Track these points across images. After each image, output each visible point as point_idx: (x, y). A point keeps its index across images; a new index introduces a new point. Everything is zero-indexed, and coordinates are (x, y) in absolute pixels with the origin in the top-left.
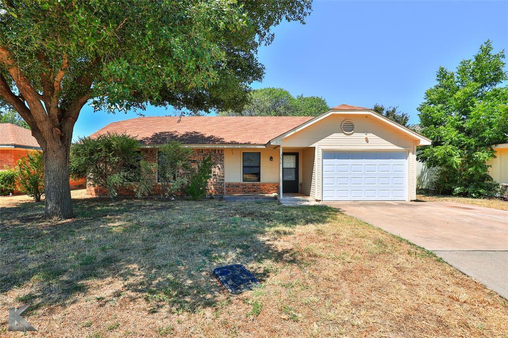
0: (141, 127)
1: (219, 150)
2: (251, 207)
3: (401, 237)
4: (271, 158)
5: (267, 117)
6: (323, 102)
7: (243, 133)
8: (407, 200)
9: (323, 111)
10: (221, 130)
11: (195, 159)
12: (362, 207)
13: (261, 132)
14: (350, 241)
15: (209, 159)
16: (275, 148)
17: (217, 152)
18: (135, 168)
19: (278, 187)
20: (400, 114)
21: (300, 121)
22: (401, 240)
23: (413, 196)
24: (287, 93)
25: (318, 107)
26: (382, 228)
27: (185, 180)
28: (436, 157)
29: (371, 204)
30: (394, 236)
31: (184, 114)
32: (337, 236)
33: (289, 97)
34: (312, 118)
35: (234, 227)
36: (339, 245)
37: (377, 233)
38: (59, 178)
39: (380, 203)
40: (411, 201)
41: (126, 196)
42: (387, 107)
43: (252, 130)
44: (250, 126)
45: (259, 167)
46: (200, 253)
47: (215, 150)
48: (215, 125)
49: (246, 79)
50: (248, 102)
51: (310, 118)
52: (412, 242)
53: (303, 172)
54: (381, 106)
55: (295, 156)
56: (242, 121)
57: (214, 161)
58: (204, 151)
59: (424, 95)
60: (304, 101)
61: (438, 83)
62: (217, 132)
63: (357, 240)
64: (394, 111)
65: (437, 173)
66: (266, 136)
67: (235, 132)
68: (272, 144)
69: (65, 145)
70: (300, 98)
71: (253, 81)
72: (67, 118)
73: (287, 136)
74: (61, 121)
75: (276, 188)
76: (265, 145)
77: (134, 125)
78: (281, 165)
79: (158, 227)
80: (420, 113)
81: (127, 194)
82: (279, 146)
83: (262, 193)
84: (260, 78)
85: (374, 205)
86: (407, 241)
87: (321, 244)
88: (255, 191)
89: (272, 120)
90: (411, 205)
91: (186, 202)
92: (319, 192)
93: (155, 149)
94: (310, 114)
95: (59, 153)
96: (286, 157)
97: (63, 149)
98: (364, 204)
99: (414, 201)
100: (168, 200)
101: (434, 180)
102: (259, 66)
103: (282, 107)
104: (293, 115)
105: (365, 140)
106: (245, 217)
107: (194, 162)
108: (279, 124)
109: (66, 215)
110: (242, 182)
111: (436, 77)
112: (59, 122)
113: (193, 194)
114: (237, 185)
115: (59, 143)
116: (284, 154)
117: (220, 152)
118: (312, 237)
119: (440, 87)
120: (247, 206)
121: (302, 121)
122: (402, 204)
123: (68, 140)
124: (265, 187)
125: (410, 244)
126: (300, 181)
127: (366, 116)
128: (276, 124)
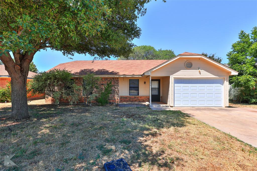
0: (75, 66)
1: (116, 78)
2: (134, 110)
3: (231, 134)
4: (145, 82)
5: (143, 60)
6: (173, 53)
7: (129, 69)
8: (223, 107)
9: (172, 57)
10: (117, 67)
11: (103, 83)
12: (198, 111)
13: (139, 68)
14: (198, 138)
15: (111, 83)
16: (147, 77)
17: (115, 79)
18: (70, 88)
19: (149, 99)
20: (217, 58)
21: (160, 62)
22: (232, 137)
23: (227, 104)
24: (153, 48)
25: (170, 55)
26: (215, 127)
27: (97, 95)
28: (240, 82)
29: (203, 109)
30: (226, 134)
31: (96, 58)
32: (188, 134)
33: (154, 50)
34: (167, 60)
35: (122, 126)
36: (191, 141)
37: (214, 131)
38: (19, 95)
39: (208, 108)
40: (226, 107)
41: (66, 103)
42: (209, 54)
43: (134, 68)
44: (133, 65)
45: (138, 87)
46: (97, 147)
47: (114, 78)
48: (114, 65)
49: (130, 36)
50: (132, 52)
51: (166, 61)
52: (240, 139)
53: (163, 90)
54: (206, 54)
55: (158, 81)
56: (129, 62)
57: (113, 84)
58: (108, 79)
59: (231, 47)
60: (162, 52)
61: (239, 40)
62: (115, 68)
63: (202, 137)
64: (213, 56)
65: (239, 91)
66: (142, 70)
67: (125, 68)
68: (145, 75)
69: (24, 76)
70: (160, 51)
71: (135, 38)
72: (25, 60)
73: (154, 70)
74: (21, 61)
75: (147, 99)
76: (142, 75)
77: (72, 65)
78: (150, 87)
79: (76, 125)
80: (228, 57)
81: (66, 102)
82: (149, 76)
83: (140, 102)
84: (139, 36)
85: (205, 109)
86: (236, 138)
87: (179, 141)
88: (136, 101)
89: (145, 62)
90: (227, 110)
91: (97, 107)
92: (172, 101)
93: (82, 78)
94: (166, 59)
95: (20, 80)
96: (153, 82)
97: (22, 78)
98: (198, 109)
99: (228, 107)
100: (88, 106)
101: (236, 95)
102: (138, 29)
103: (151, 55)
104: (156, 59)
105: (198, 72)
106: (129, 118)
107: (102, 84)
108: (149, 64)
109: (24, 116)
110: (129, 95)
111: (238, 36)
112: (20, 62)
113: (102, 103)
114: (126, 97)
115: (19, 74)
116: (152, 80)
117: (117, 79)
118: (172, 135)
119: (240, 42)
120: (131, 110)
121: (162, 62)
122: (221, 109)
123: (26, 72)
124: (142, 98)
125: (239, 140)
126: (161, 95)
127: (199, 59)
128: (147, 64)
